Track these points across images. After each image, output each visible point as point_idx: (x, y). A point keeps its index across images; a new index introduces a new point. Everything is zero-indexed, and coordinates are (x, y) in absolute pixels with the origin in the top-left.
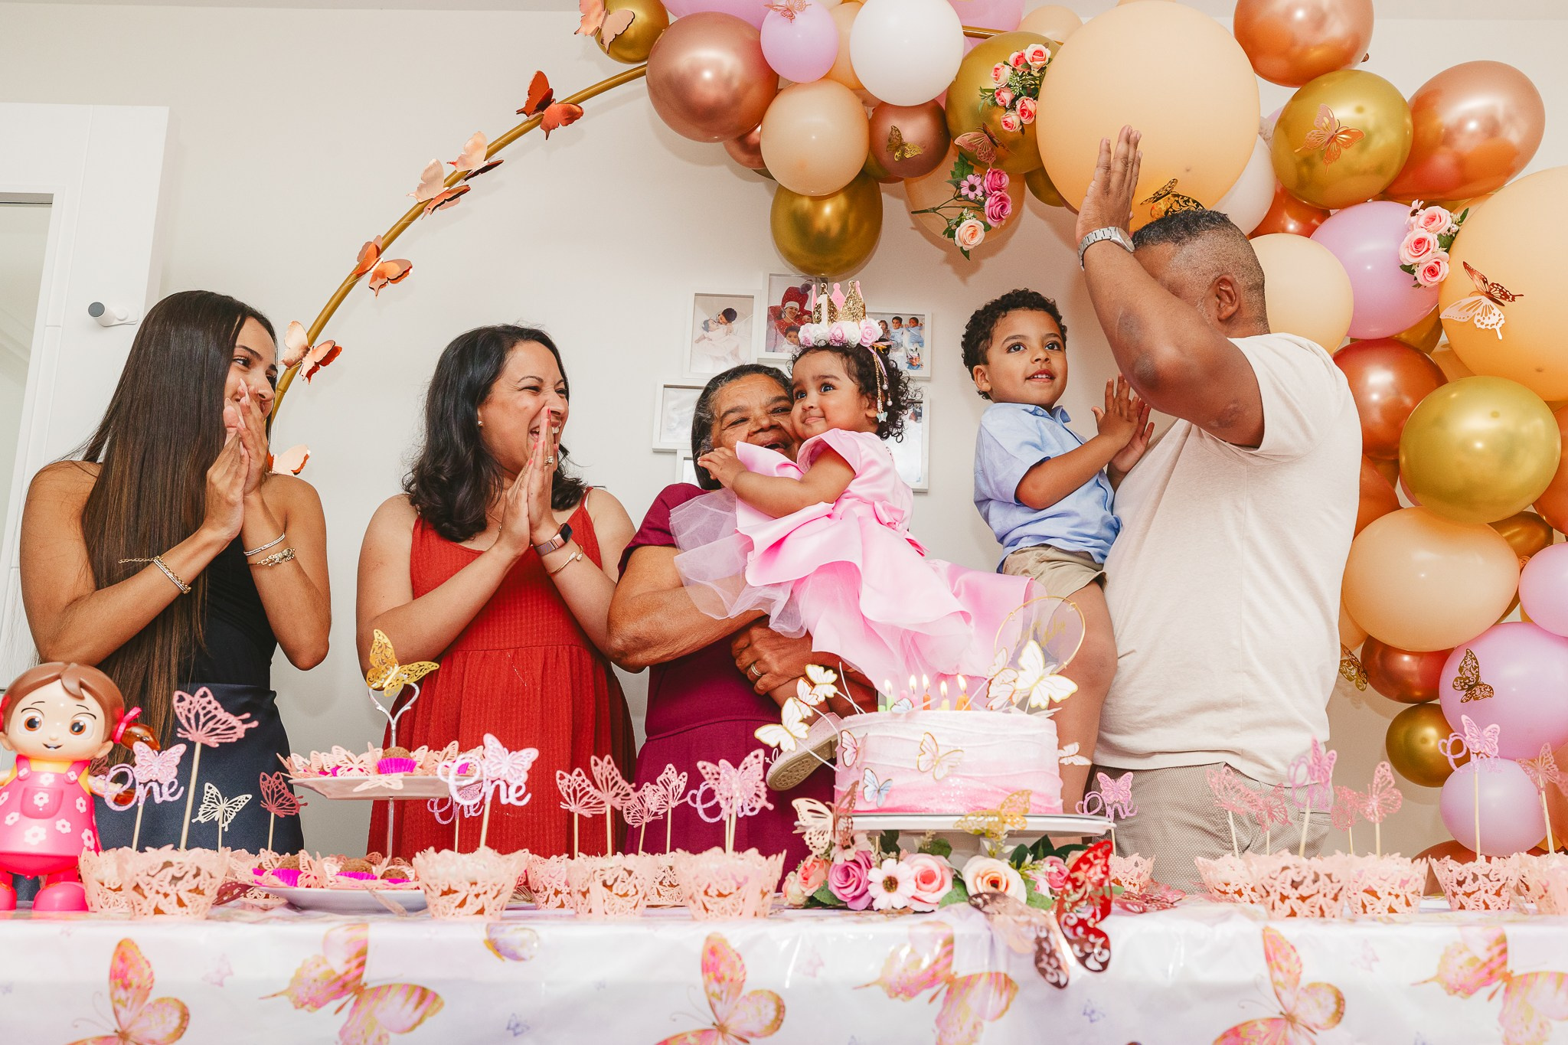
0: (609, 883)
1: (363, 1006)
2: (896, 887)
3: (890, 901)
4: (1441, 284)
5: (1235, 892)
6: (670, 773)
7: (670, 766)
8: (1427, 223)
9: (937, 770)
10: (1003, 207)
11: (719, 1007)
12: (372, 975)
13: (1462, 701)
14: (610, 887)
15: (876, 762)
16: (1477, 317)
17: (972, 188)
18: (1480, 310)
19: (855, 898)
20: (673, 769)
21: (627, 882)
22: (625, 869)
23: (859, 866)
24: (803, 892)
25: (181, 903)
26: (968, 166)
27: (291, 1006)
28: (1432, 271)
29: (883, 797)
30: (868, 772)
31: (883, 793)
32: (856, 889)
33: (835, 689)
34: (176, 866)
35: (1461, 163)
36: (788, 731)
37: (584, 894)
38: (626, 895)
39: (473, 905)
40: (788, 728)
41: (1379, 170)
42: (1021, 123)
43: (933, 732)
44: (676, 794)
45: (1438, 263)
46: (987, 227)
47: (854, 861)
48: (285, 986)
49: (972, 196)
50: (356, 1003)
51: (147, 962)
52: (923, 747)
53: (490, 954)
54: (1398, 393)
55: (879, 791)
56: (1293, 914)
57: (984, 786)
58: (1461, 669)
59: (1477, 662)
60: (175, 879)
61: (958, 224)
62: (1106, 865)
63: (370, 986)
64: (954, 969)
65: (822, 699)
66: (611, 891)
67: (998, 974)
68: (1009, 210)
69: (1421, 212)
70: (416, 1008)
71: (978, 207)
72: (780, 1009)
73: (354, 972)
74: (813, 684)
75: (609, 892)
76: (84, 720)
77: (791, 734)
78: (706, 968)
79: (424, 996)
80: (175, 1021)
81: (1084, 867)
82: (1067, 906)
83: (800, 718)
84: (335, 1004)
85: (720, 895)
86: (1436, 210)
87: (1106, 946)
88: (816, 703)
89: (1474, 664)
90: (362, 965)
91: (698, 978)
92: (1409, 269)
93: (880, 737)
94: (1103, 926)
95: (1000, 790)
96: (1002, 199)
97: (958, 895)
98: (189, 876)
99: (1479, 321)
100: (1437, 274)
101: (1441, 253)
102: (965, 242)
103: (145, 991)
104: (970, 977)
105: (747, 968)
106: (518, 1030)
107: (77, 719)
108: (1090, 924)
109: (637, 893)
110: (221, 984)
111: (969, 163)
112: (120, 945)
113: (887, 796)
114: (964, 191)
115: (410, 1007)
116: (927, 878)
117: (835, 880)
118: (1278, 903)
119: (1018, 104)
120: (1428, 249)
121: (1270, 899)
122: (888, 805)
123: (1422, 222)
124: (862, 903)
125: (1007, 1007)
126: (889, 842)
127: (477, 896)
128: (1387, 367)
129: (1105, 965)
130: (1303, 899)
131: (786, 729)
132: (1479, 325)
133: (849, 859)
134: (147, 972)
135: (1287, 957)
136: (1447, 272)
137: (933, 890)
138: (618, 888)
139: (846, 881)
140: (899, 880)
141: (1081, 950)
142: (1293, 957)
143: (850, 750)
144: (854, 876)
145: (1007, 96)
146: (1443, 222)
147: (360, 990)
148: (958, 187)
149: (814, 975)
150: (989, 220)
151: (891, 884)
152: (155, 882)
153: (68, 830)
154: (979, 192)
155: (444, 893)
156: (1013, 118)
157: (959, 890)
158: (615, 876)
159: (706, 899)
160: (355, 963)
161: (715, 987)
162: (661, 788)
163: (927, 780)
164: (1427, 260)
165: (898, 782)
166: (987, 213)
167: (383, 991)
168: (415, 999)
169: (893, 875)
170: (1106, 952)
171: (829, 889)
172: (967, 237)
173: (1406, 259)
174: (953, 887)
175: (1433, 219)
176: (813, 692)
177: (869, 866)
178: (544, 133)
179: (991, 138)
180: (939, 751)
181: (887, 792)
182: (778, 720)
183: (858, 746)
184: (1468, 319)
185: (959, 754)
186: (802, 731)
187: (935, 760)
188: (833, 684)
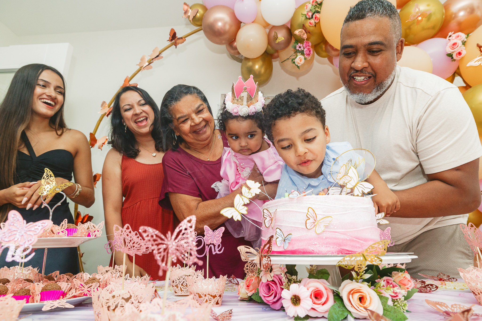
2: (299, 302)
3: (296, 311)
4: (462, 58)
8: (456, 38)
9: (317, 228)
10: (310, 51)
15: (281, 225)
17: (300, 47)
19: (274, 303)
23: (276, 284)
24: (247, 293)
28: (460, 53)
29: (287, 244)
30: (278, 230)
31: (287, 241)
32: (275, 297)
33: (260, 191)
36: (237, 210)
40: (237, 209)
41: (433, 28)
42: (315, 23)
43: (313, 207)
45: (462, 50)
46: (305, 59)
47: (273, 281)
49: (300, 49)
52: (308, 215)
55: (284, 240)
57: (346, 237)
61: (296, 58)
65: (254, 195)
68: (312, 52)
69: (453, 35)
71: (302, 53)
74: (250, 189)
77: (238, 212)
83: (243, 204)
86: (460, 34)
88: (251, 197)
92: (450, 55)
93: (284, 211)
95: (354, 239)
96: (309, 49)
97: (339, 307)
101: (463, 47)
102: (298, 63)
113: (289, 243)
114: (297, 48)
116: (317, 295)
117: (263, 292)
119: (314, 16)
120: (458, 46)
122: (290, 248)
123: (454, 38)
124: (277, 306)
131: (236, 209)
133: (269, 280)
136: (465, 53)
137: (322, 303)
139: (269, 292)
140: (301, 298)
143: (268, 219)
144: (273, 290)
145: (310, 14)
146: (462, 37)
148: (295, 48)
150: (305, 56)
154: (302, 48)
156: (312, 21)
157: (338, 303)
163: (311, 234)
164: (457, 50)
165: (295, 235)
166: (305, 53)
169: (297, 294)
171: (259, 295)
172: (299, 62)
173: (449, 51)
174: (335, 302)
175: (458, 36)
176: (250, 192)
177: (281, 284)
178: (175, 47)
179: (305, 31)
180: (318, 218)
181: (289, 241)
182: (232, 206)
183: (272, 216)
184: (479, 65)
185: (329, 219)
186: (244, 210)
187: (315, 222)
188: (259, 188)
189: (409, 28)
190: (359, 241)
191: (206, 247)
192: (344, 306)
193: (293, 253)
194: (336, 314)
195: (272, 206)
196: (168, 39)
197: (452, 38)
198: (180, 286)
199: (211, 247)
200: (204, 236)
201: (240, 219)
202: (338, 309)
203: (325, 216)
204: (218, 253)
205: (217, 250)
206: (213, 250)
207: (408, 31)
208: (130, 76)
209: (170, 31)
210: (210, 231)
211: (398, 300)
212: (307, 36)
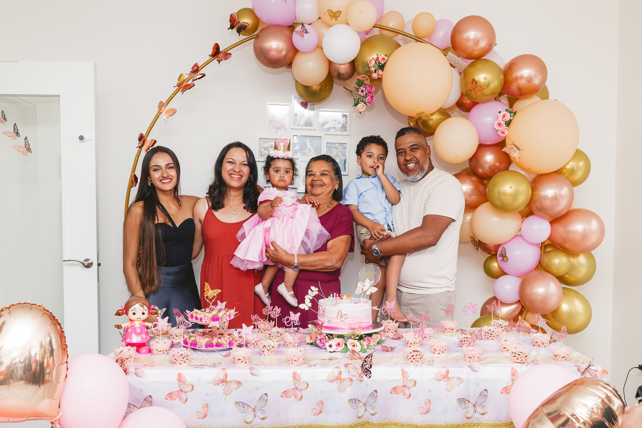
0: (269, 350)
1: (227, 385)
2: (332, 347)
4: (506, 136)
6: (276, 308)
7: (276, 306)
8: (502, 117)
9: (342, 319)
10: (372, 100)
11: (296, 385)
12: (228, 379)
14: (269, 351)
16: (512, 153)
17: (362, 91)
18: (513, 151)
19: (323, 346)
24: (310, 341)
25: (184, 362)
27: (213, 385)
29: (329, 324)
30: (326, 318)
32: (323, 344)
33: (318, 292)
34: (183, 355)
35: (520, 89)
37: (263, 352)
38: (272, 352)
39: (244, 362)
42: (378, 77)
45: (505, 130)
47: (322, 338)
48: (212, 381)
50: (226, 384)
51: (184, 377)
52: (338, 313)
53: (251, 375)
54: (495, 162)
55: (328, 322)
56: (412, 362)
57: (352, 322)
58: (501, 252)
60: (183, 358)
61: (357, 104)
62: (371, 358)
63: (228, 381)
64: (341, 377)
65: (315, 295)
67: (350, 378)
69: (502, 112)
70: (237, 385)
72: (308, 385)
73: (225, 379)
74: (312, 291)
76: (145, 312)
77: (307, 306)
78: (293, 377)
79: (239, 383)
80: (191, 388)
81: (367, 358)
82: (364, 365)
83: (309, 300)
84: (222, 384)
85: (295, 361)
87: (370, 373)
88: (313, 296)
89: (505, 251)
90: (226, 377)
91: (292, 379)
94: (370, 370)
96: (372, 97)
98: (186, 357)
100: (504, 134)
101: (506, 127)
102: (359, 110)
103: (185, 382)
104: (344, 379)
105: (301, 377)
106: (257, 389)
107: (143, 311)
108: (368, 369)
110: (199, 381)
112: (178, 374)
114: (360, 93)
115: (236, 385)
116: (339, 344)
117: (318, 342)
118: (409, 359)
119: (377, 72)
120: (502, 126)
121: (408, 358)
122: (330, 326)
125: (351, 385)
126: (330, 336)
127: (245, 360)
128: (492, 153)
129: (370, 377)
130: (414, 359)
131: (306, 304)
132: (512, 155)
134: (185, 379)
135: (406, 374)
136: (507, 133)
137: (340, 347)
138: (271, 350)
139: (321, 342)
140: (333, 345)
141: (366, 374)
142: (407, 374)
143: (321, 311)
145: (373, 69)
146: (507, 118)
147: (226, 382)
149: (314, 379)
150: (367, 104)
151: (330, 346)
152: (179, 358)
153: (145, 337)
154: (364, 93)
155: (238, 360)
156: (375, 75)
159: (292, 361)
160: (225, 377)
161: (295, 381)
162: (274, 312)
163: (339, 321)
164: (501, 129)
165: (333, 320)
166: (367, 101)
167: (231, 382)
168: (237, 383)
169: (331, 344)
170: (370, 374)
171: (316, 343)
174: (344, 346)
175: (505, 116)
177: (326, 339)
178: (218, 62)
179: (369, 77)
180: (342, 314)
182: (304, 303)
183: (323, 310)
185: (347, 316)
186: (310, 305)
187: (341, 316)
188: (317, 291)
190: (358, 323)
191: (292, 322)
192: (348, 348)
193: (331, 328)
195: (324, 305)
199: (294, 322)
200: (290, 316)
201: (308, 309)
202: (345, 349)
203: (345, 314)
204: (297, 324)
205: (297, 323)
206: (295, 323)
208: (165, 100)
211: (370, 345)
212: (370, 82)
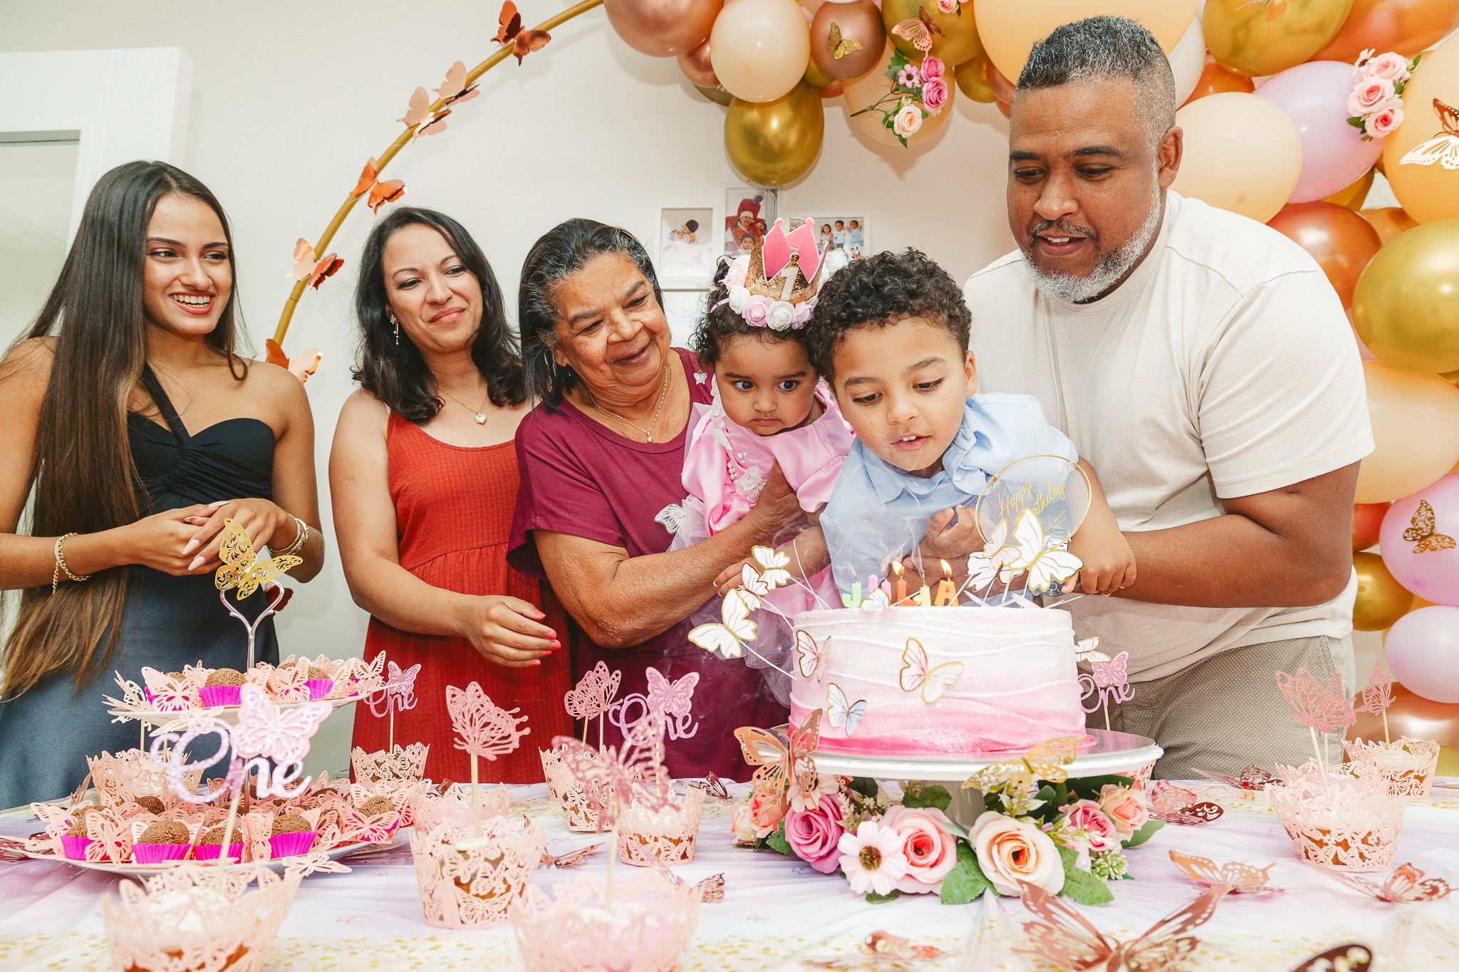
0: (464, 881)
2: (879, 863)
3: (870, 883)
5: (1338, 844)
7: (601, 663)
8: (1379, 71)
9: (926, 689)
10: (940, 92)
13: (1415, 552)
15: (842, 675)
17: (910, 77)
19: (820, 857)
20: (605, 666)
21: (492, 877)
22: (486, 860)
23: (825, 816)
24: (755, 832)
26: (904, 60)
28: (1385, 120)
29: (855, 725)
30: (832, 687)
31: (854, 717)
32: (824, 844)
36: (730, 631)
38: (491, 895)
40: (731, 627)
41: (1320, 28)
42: (958, 3)
44: (608, 696)
45: (1391, 111)
46: (925, 115)
47: (819, 809)
49: (909, 84)
52: (906, 658)
55: (848, 714)
57: (994, 711)
58: (1413, 521)
59: (1432, 514)
61: (896, 112)
66: (468, 891)
68: (945, 96)
69: (1372, 61)
71: (916, 95)
75: (465, 894)
77: (734, 634)
83: (745, 612)
86: (1391, 56)
89: (1429, 515)
92: (1358, 123)
93: (848, 642)
95: (1015, 714)
96: (938, 84)
97: (967, 872)
99: (1447, 162)
100: (1390, 123)
101: (1396, 99)
102: (903, 129)
109: (508, 889)
111: (905, 58)
113: (859, 722)
114: (902, 80)
116: (920, 846)
117: (794, 834)
120: (1382, 97)
122: (862, 734)
123: (1373, 70)
124: (828, 866)
131: (727, 628)
132: (1447, 166)
133: (810, 807)
136: (1400, 118)
137: (930, 863)
138: (479, 886)
139: (809, 834)
140: (883, 853)
143: (809, 656)
144: (818, 831)
146: (1396, 69)
148: (895, 78)
150: (926, 106)
151: (871, 858)
154: (916, 80)
157: (967, 864)
158: (473, 871)
163: (914, 702)
164: (1379, 109)
165: (874, 703)
166: (924, 98)
169: (874, 845)
171: (786, 840)
172: (906, 125)
173: (1357, 109)
174: (959, 860)
175: (1386, 66)
176: (761, 579)
177: (838, 816)
178: (516, 59)
179: (927, 25)
180: (929, 663)
181: (859, 717)
182: (718, 618)
183: (819, 651)
184: (1432, 162)
185: (957, 669)
186: (748, 631)
187: (923, 675)
188: (785, 568)
189: (1246, 24)
190: (1026, 719)
192: (979, 870)
193: (869, 747)
194: (959, 887)
195: (817, 624)
196: (495, 35)
197: (1369, 69)
198: (583, 809)
200: (646, 694)
201: (737, 653)
202: (964, 877)
203: (947, 661)
204: (684, 736)
205: (681, 729)
207: (1240, 35)
208: (378, 155)
209: (500, 9)
210: (663, 682)
211: (1107, 852)
212: (931, 42)
